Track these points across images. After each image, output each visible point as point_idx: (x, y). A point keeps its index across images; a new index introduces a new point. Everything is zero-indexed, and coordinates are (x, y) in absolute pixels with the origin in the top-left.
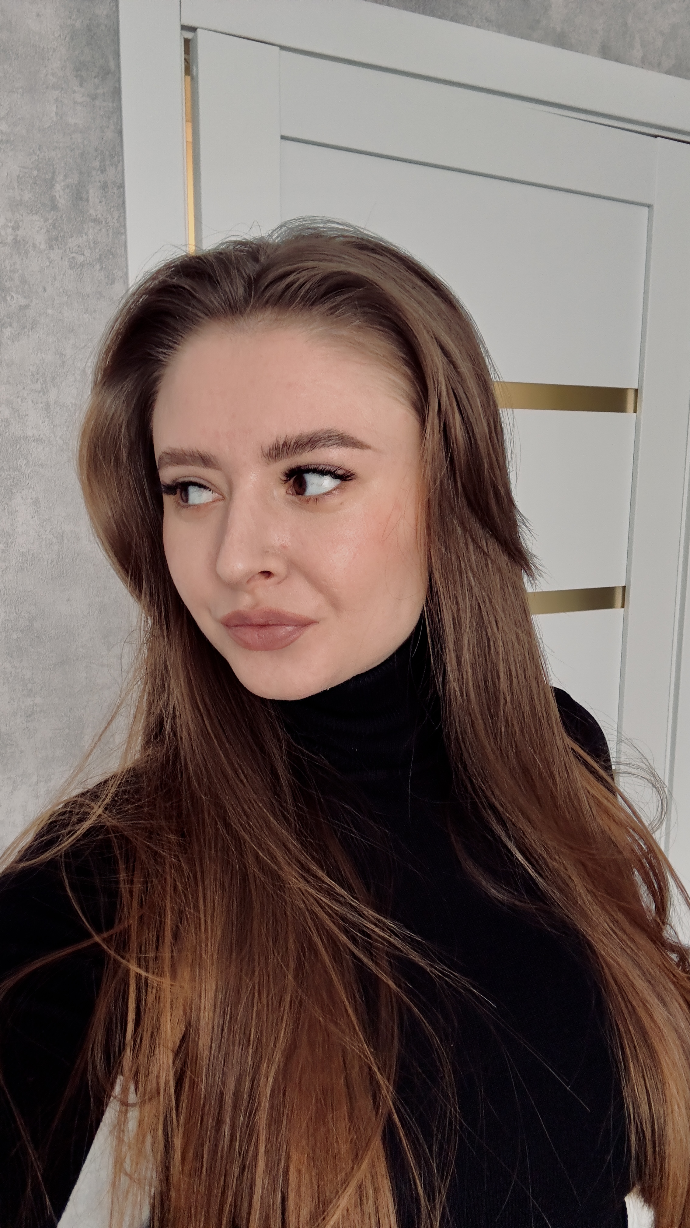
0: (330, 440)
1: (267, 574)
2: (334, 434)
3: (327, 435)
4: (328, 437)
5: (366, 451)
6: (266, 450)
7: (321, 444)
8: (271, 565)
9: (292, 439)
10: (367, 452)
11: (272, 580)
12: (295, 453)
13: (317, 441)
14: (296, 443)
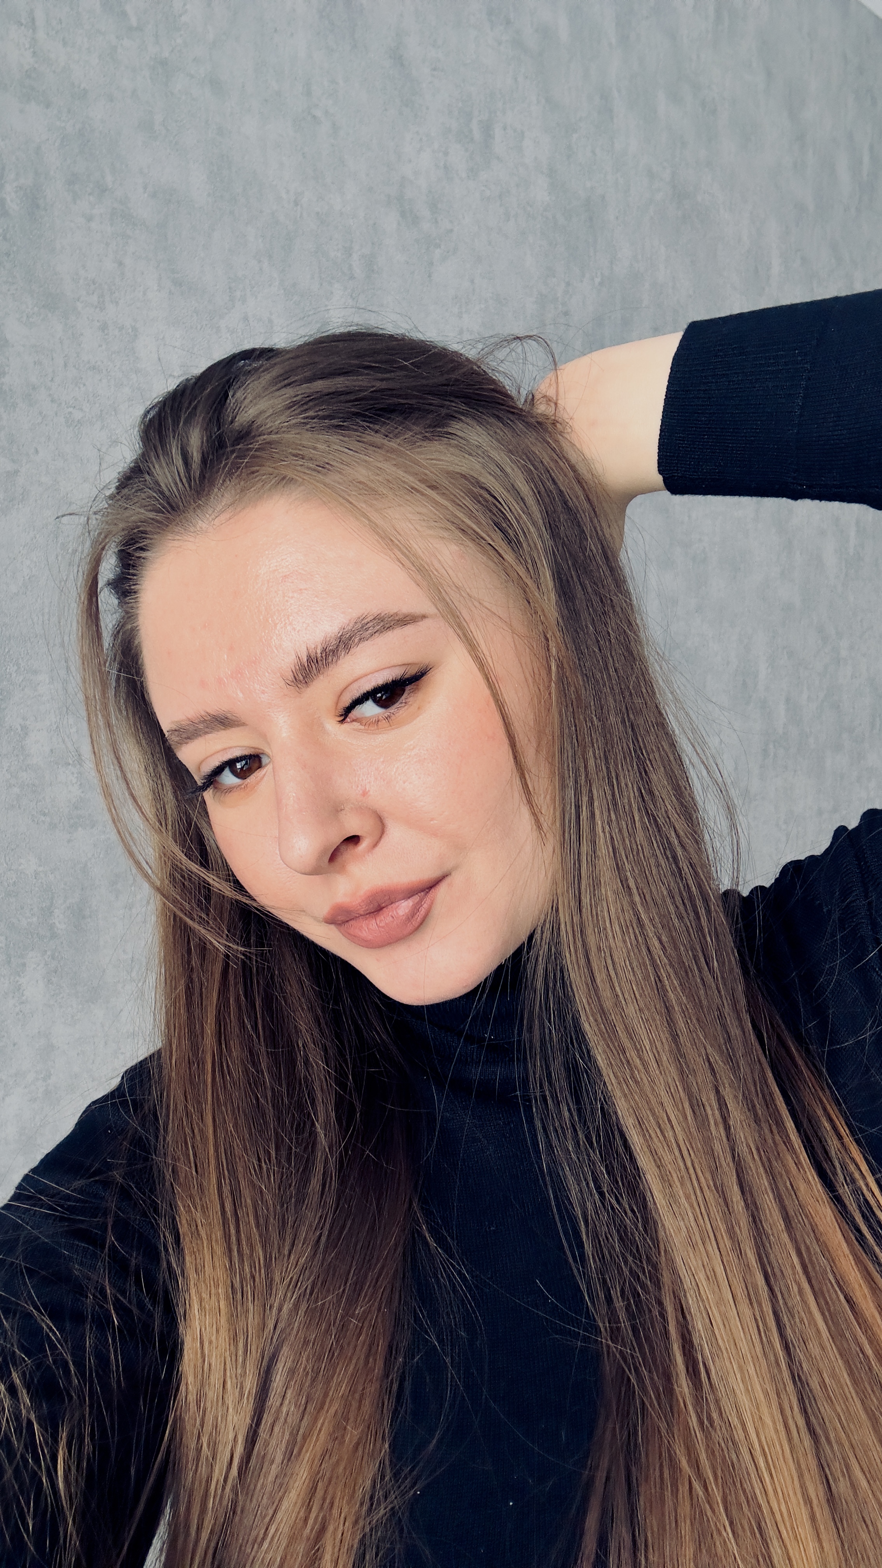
0: (367, 630)
1: (354, 840)
2: (369, 619)
3: (359, 625)
4: (362, 627)
5: (420, 623)
6: (290, 676)
7: (356, 640)
8: (353, 826)
9: (316, 648)
10: (423, 625)
11: (363, 845)
12: (327, 664)
13: (350, 638)
14: (324, 650)
